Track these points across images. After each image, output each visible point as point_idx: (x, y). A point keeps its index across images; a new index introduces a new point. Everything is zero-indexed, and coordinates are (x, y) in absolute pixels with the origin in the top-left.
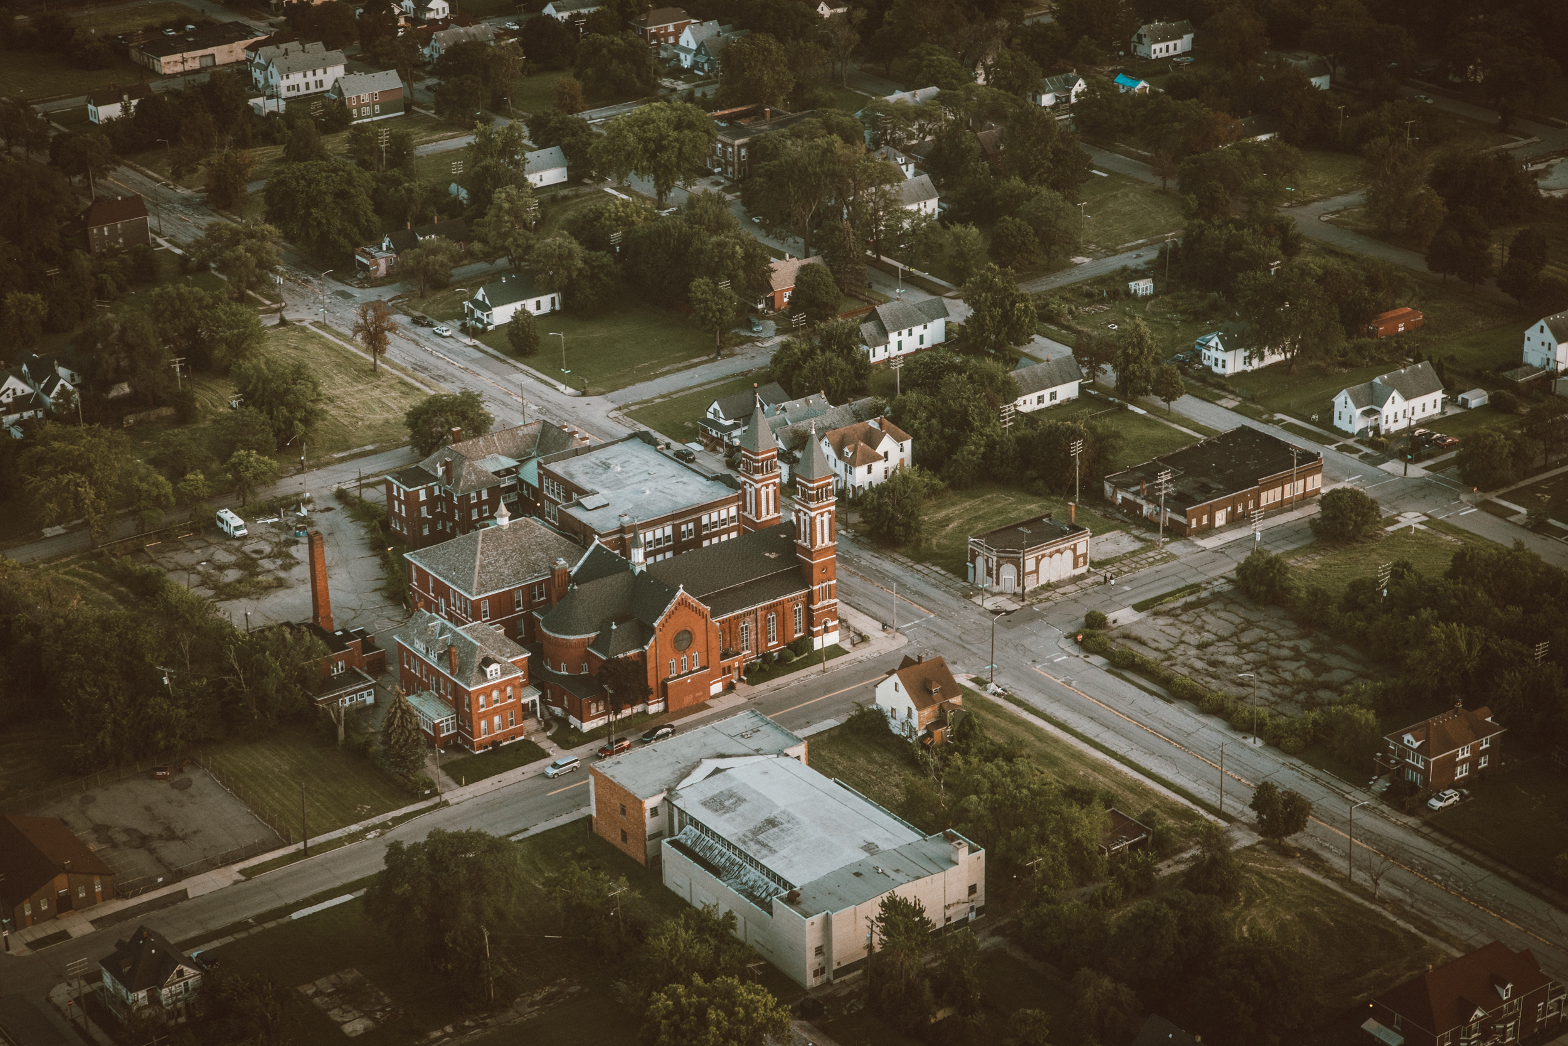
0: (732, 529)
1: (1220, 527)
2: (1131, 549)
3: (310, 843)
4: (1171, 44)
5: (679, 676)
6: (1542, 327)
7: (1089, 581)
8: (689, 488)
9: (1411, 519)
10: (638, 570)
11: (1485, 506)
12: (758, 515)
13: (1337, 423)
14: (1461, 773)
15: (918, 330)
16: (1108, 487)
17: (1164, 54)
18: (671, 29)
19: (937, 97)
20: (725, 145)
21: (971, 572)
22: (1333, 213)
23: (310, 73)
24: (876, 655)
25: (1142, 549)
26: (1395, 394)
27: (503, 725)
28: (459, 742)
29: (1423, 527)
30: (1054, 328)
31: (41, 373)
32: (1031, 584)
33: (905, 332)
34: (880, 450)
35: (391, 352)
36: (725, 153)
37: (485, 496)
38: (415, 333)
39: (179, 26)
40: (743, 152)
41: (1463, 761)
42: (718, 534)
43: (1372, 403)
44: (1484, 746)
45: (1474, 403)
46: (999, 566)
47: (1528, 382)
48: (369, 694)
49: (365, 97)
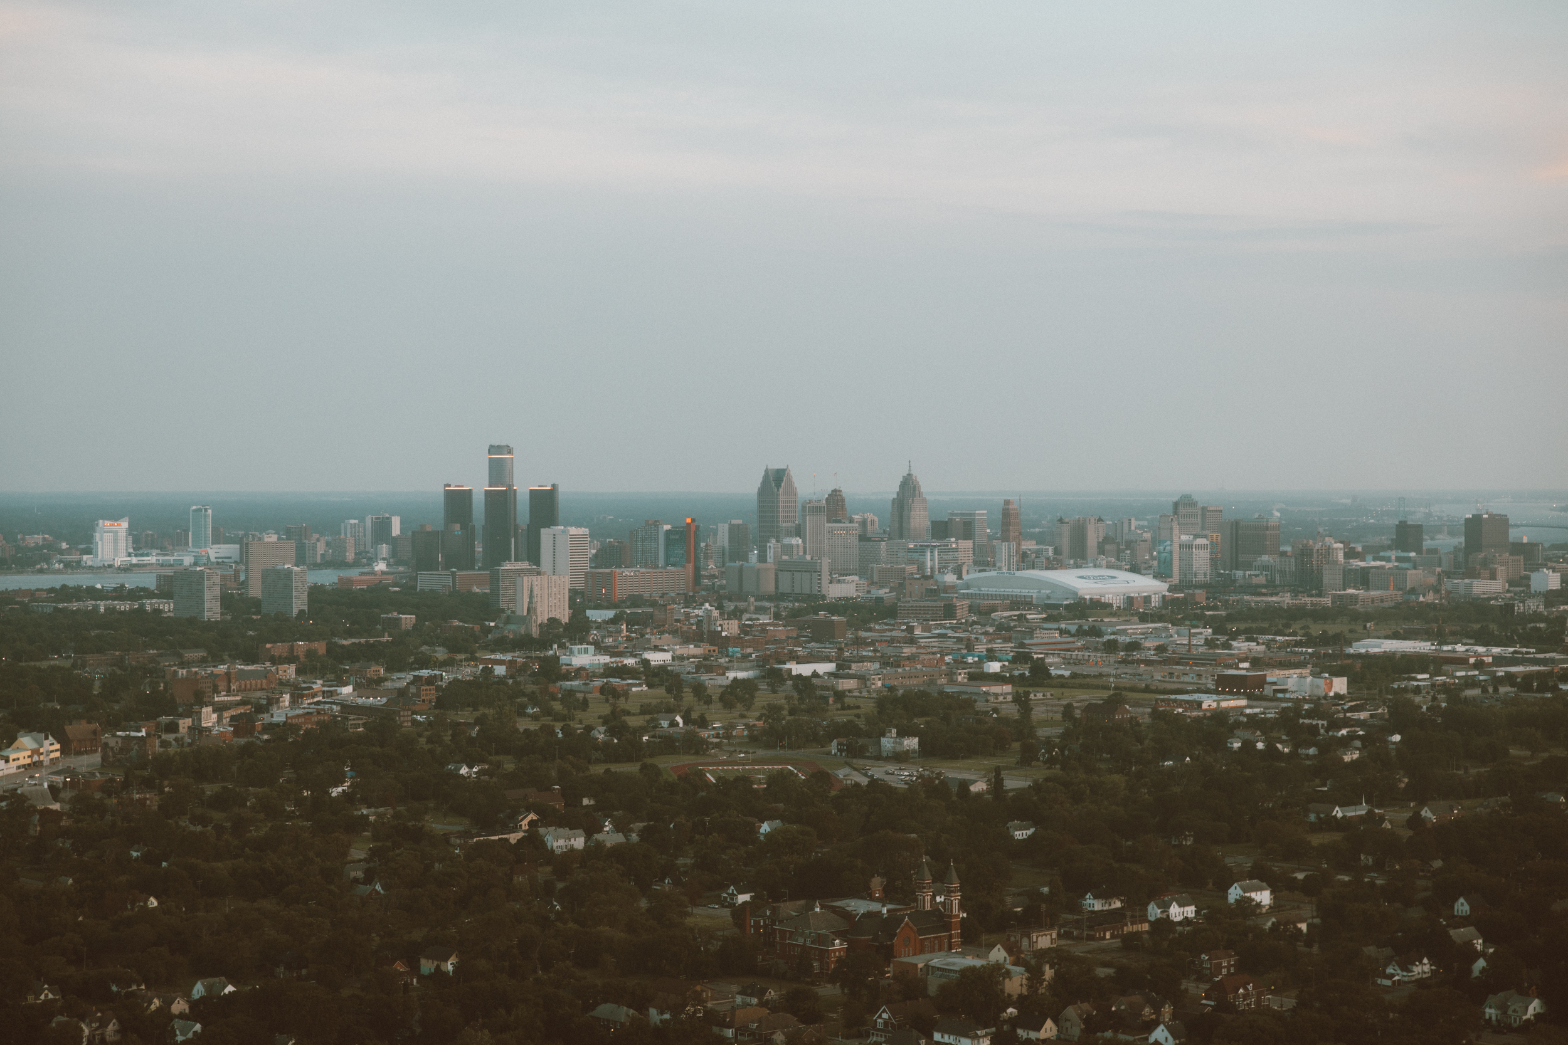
6: (1236, 887)
10: (885, 916)
26: (1174, 903)
46: (1021, 939)
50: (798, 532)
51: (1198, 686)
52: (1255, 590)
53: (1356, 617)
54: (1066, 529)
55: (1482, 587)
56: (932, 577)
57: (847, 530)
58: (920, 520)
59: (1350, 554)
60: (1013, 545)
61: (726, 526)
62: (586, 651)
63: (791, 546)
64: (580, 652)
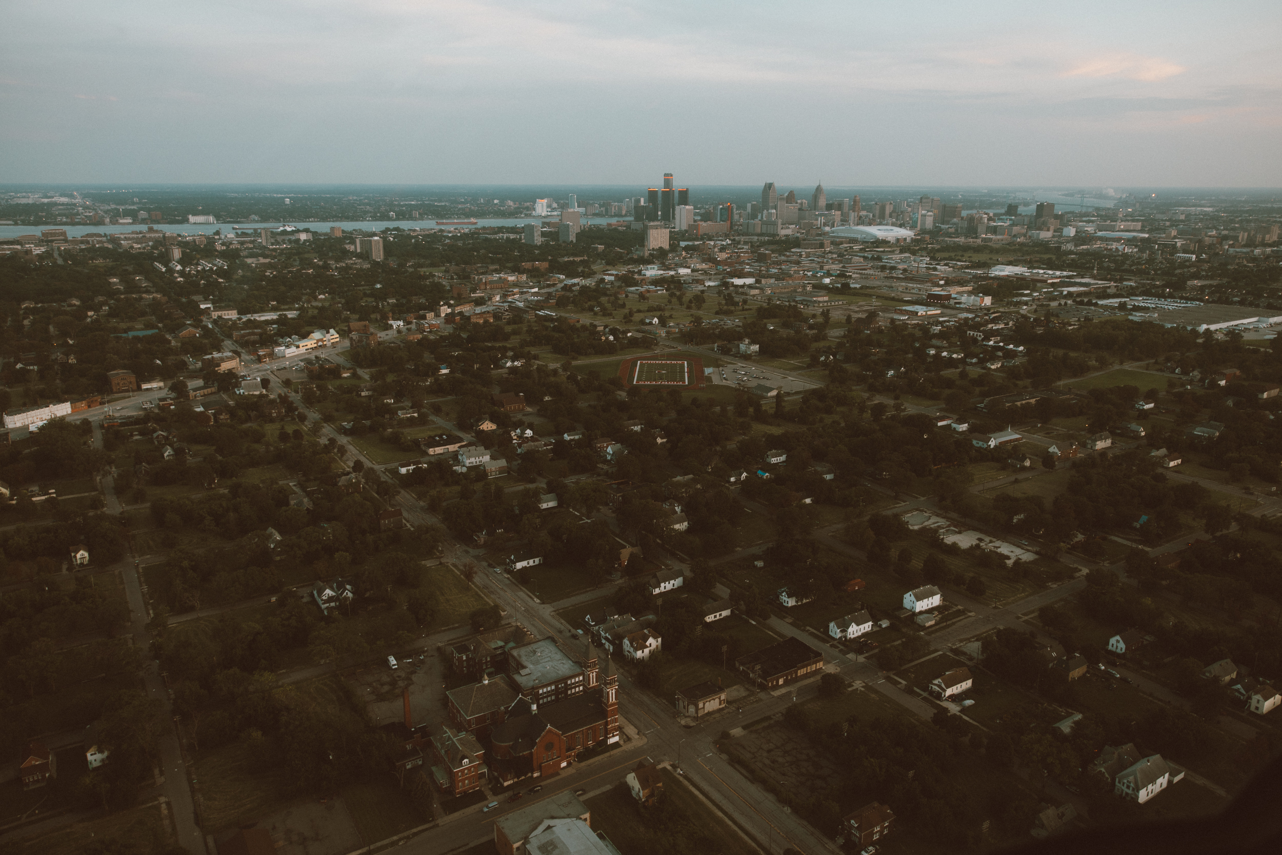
0: (581, 685)
1: (781, 685)
2: (744, 695)
3: (372, 847)
4: (778, 458)
5: (547, 762)
6: (911, 594)
7: (725, 711)
8: (565, 666)
9: (858, 684)
11: (888, 679)
12: (589, 684)
13: (830, 633)
14: (876, 837)
15: (672, 582)
16: (737, 664)
17: (776, 462)
18: (605, 445)
19: (692, 479)
20: (614, 495)
21: (677, 706)
22: (833, 532)
23: (477, 458)
24: (633, 748)
25: (748, 695)
26: (853, 624)
27: (470, 783)
28: (450, 791)
29: (863, 689)
30: (725, 580)
31: (341, 587)
32: (701, 713)
33: (667, 583)
34: (648, 643)
35: (477, 579)
36: (614, 498)
37: (489, 659)
38: (488, 571)
39: (440, 436)
40: (620, 498)
41: (877, 832)
42: (575, 688)
43: (844, 628)
44: (886, 824)
45: (884, 626)
46: (688, 705)
47: (905, 617)
48: (420, 761)
49: (493, 469)
50: (775, 208)
51: (918, 296)
52: (949, 235)
53: (992, 251)
54: (878, 207)
55: (1045, 235)
56: (820, 228)
57: (794, 206)
58: (822, 202)
59: (990, 219)
60: (856, 214)
61: (750, 204)
62: (654, 268)
63: (771, 213)
64: (651, 269)
